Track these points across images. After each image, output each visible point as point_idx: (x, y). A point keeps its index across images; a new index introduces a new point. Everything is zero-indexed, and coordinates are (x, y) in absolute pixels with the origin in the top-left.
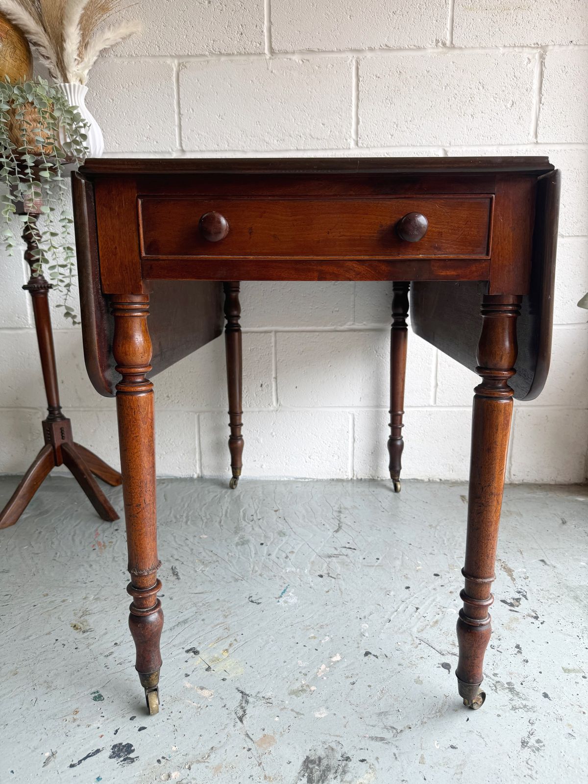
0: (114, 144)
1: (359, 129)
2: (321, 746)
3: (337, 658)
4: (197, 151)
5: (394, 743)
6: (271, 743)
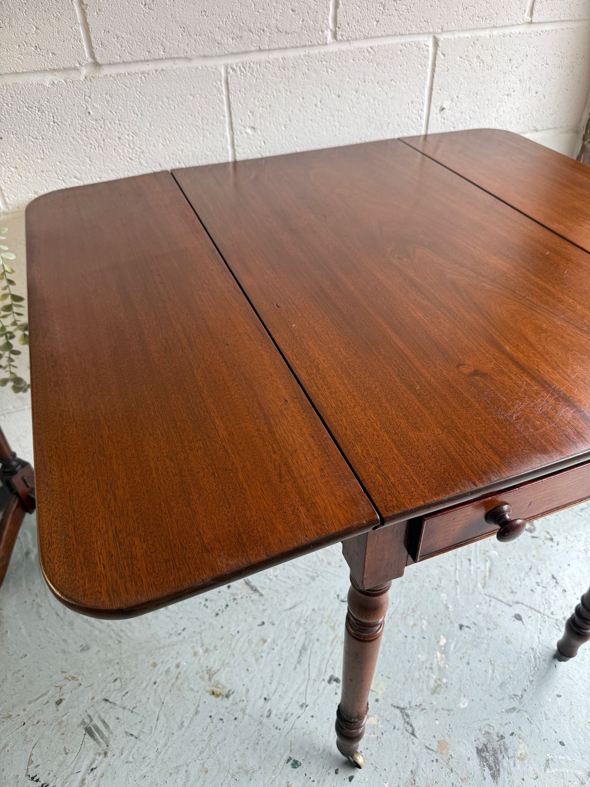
3: (443, 641)
4: (119, 63)
5: (523, 709)
6: (447, 747)
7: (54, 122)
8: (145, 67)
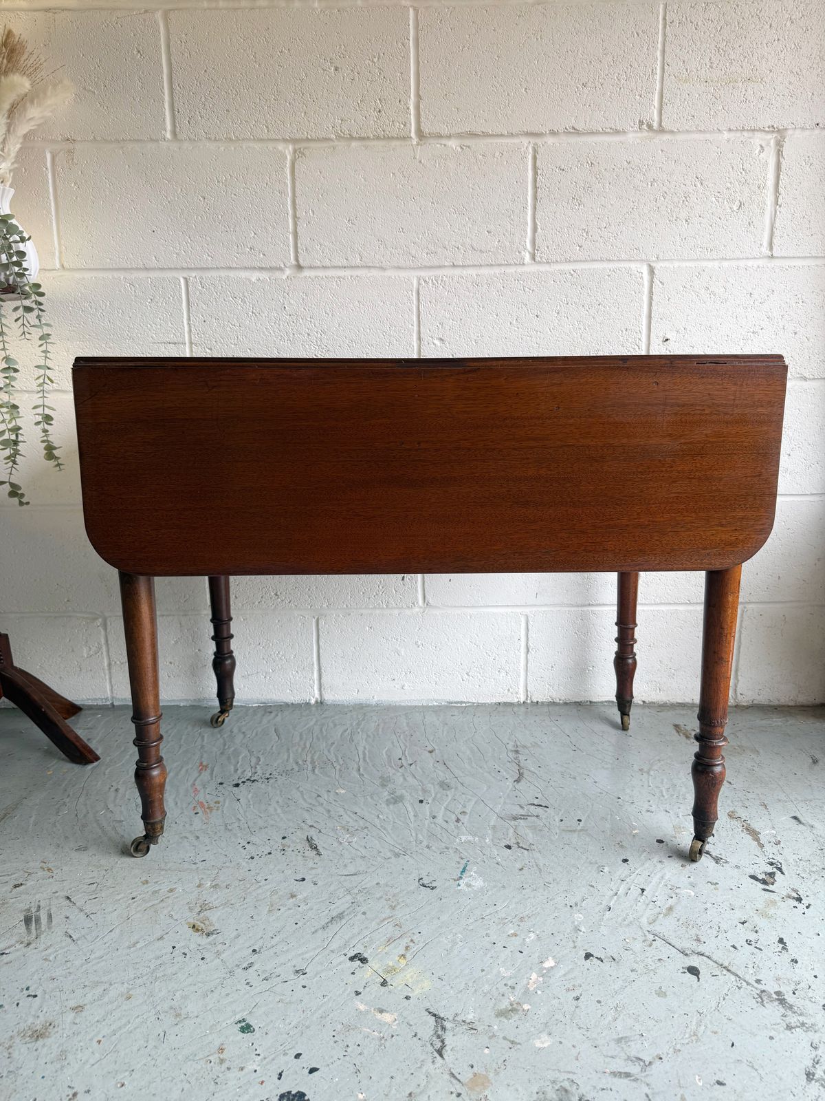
0: (205, 257)
1: (537, 238)
2: (550, 1087)
3: (550, 963)
4: (319, 267)
5: (643, 1079)
6: (486, 1084)
7: (252, 313)
8: (341, 273)
